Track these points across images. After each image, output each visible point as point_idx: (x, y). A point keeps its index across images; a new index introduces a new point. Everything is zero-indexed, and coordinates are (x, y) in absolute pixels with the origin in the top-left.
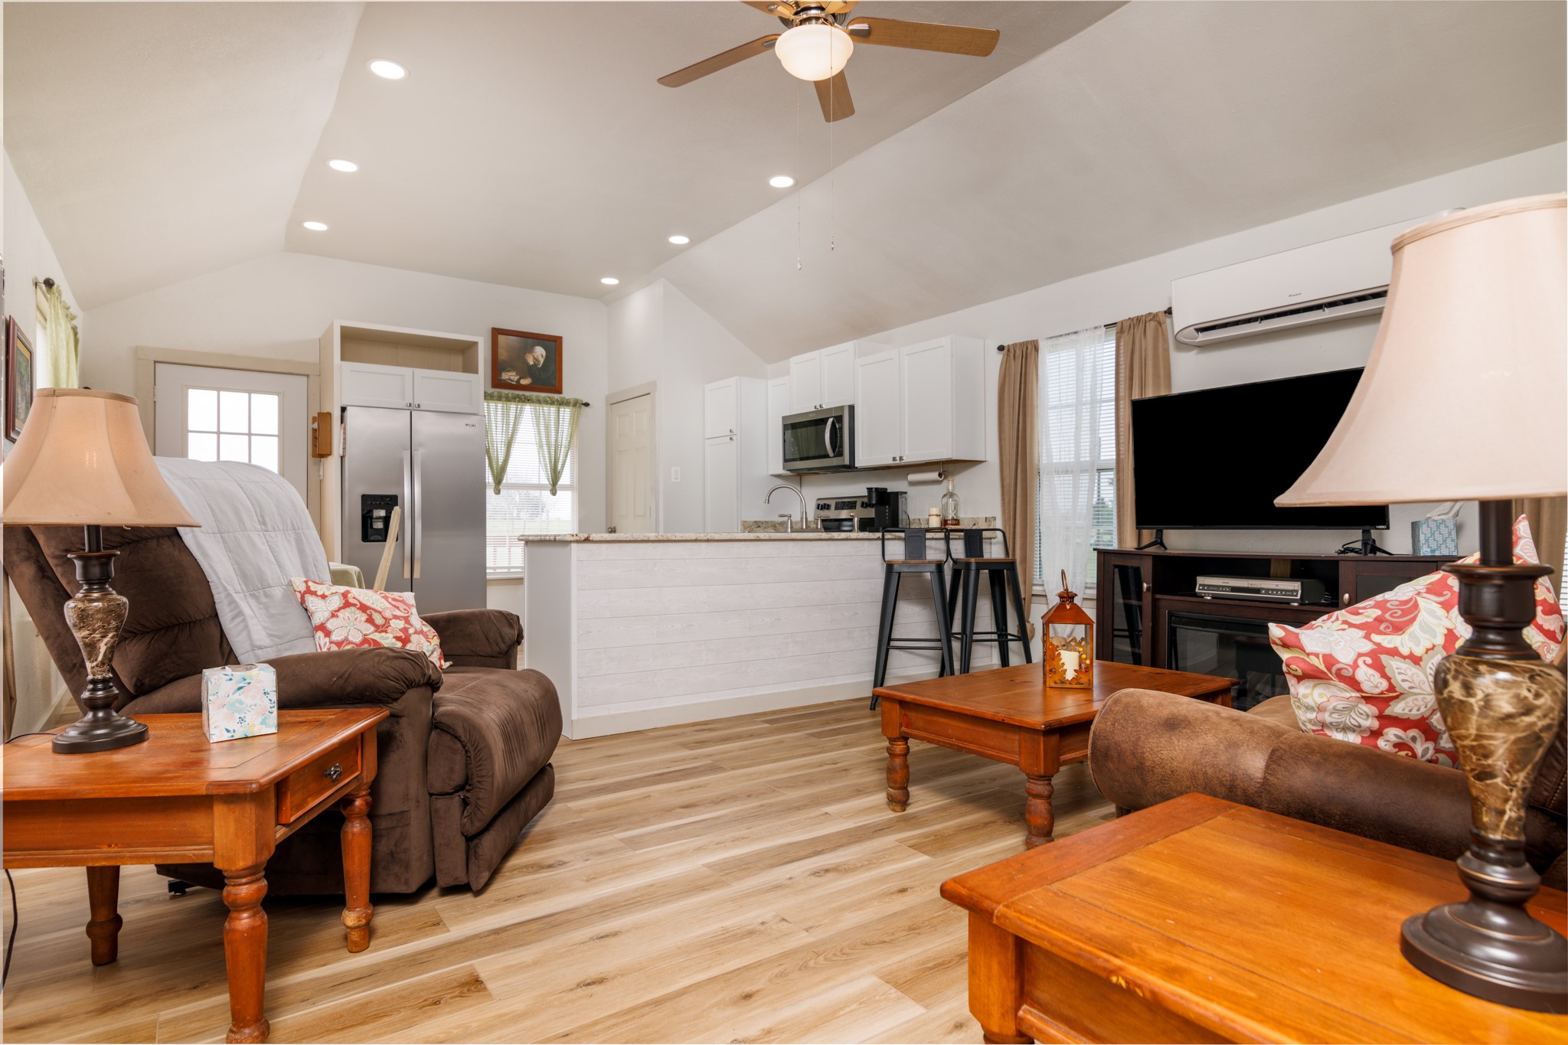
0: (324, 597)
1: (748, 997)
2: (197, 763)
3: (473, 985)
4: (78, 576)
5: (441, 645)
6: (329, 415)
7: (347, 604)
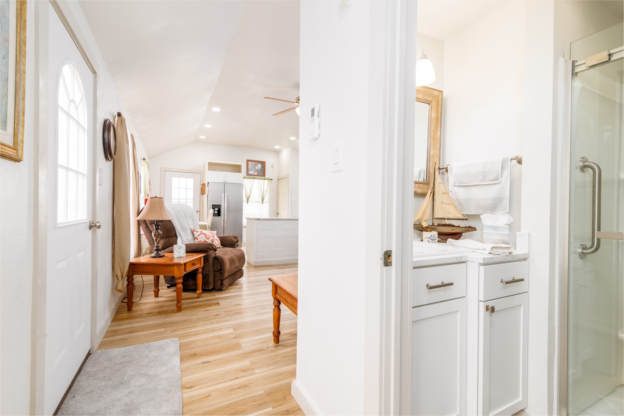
0: (197, 232)
1: (264, 308)
2: (173, 260)
3: (218, 304)
4: (154, 228)
5: (221, 242)
6: (205, 184)
7: (201, 233)
